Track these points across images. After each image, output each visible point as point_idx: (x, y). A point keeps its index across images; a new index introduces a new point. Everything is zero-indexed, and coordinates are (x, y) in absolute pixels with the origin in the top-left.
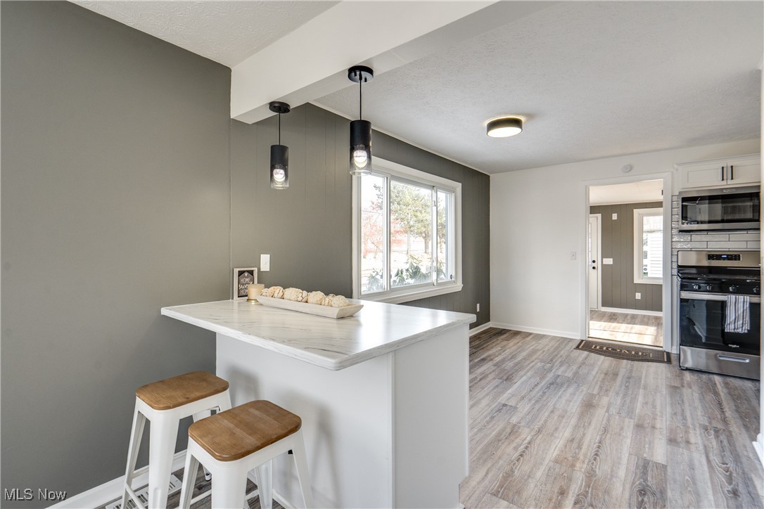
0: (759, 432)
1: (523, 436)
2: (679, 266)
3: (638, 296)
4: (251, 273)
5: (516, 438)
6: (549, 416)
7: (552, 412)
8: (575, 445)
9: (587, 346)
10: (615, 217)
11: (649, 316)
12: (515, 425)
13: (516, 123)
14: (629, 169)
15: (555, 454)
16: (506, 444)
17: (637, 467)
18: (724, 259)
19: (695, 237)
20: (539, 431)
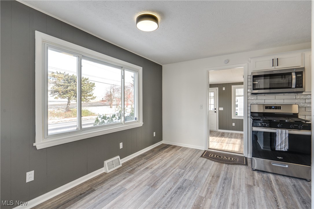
2: (251, 113)
3: (234, 124)
10: (224, 89)
11: (238, 134)
14: (227, 62)
18: (273, 108)
19: (259, 97)
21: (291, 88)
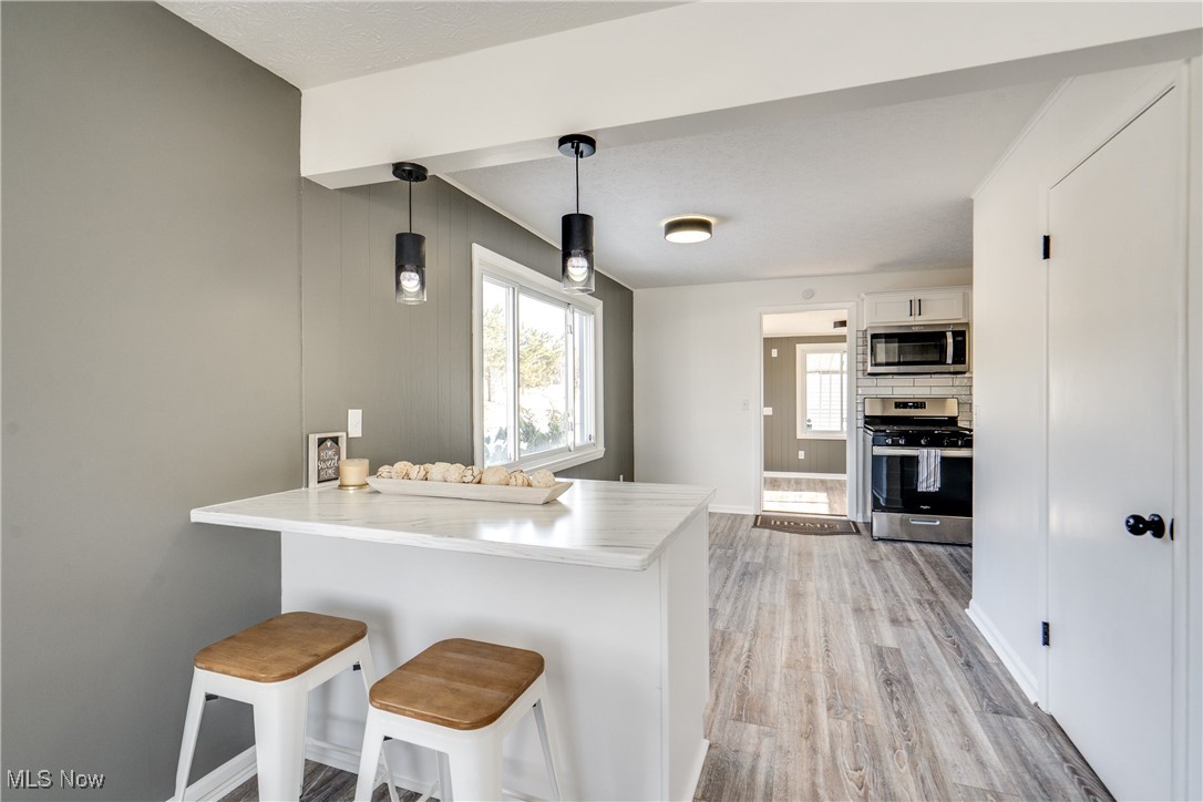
0: (971, 597)
1: (739, 643)
2: (866, 417)
3: (801, 455)
4: (335, 440)
5: (732, 647)
6: (758, 615)
7: (759, 608)
8: (801, 644)
9: (763, 522)
10: (774, 353)
11: (814, 480)
12: (723, 633)
13: (704, 225)
14: (810, 294)
15: (784, 659)
16: (723, 656)
17: (873, 657)
18: (911, 407)
19: (882, 381)
20: (755, 634)
21: (945, 363)
